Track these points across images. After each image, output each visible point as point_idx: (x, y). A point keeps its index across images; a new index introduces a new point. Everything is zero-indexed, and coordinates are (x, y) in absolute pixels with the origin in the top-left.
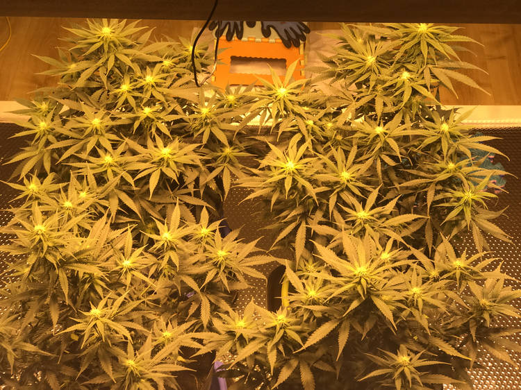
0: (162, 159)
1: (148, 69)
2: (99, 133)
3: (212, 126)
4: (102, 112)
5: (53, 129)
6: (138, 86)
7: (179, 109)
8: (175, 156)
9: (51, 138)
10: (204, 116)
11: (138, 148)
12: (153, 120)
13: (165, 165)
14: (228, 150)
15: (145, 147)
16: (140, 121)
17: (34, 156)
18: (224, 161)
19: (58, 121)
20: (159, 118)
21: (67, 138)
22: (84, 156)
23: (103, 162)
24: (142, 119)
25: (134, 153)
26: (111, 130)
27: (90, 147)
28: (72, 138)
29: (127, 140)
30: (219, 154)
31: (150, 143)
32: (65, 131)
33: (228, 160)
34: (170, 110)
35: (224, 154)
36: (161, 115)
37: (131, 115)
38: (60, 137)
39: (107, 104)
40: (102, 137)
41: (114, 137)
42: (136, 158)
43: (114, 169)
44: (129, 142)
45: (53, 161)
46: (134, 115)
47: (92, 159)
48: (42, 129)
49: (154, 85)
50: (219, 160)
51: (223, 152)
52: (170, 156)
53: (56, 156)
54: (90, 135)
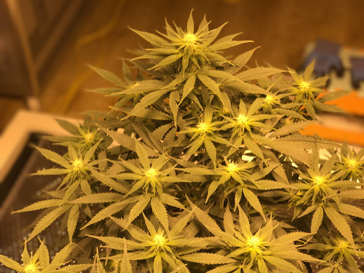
1: (242, 104)
2: (154, 191)
6: (224, 128)
28: (113, 191)
39: (173, 148)
40: (156, 199)
48: (76, 169)
49: (249, 129)
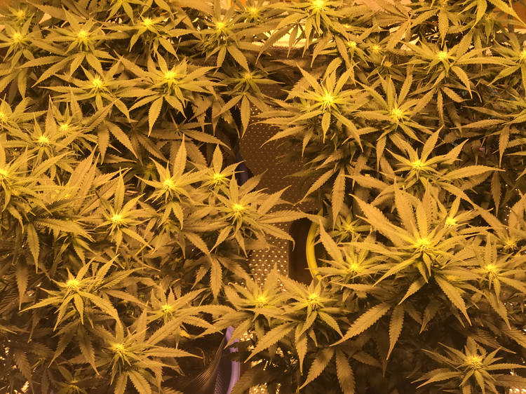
0: (165, 85)
3: (229, 45)
4: (91, 22)
5: (30, 43)
7: (187, 21)
8: (181, 82)
9: (27, 53)
10: (219, 32)
11: (136, 70)
12: (155, 35)
13: (169, 92)
14: (248, 76)
15: (145, 69)
16: (138, 35)
17: (6, 76)
18: (243, 89)
19: (37, 32)
20: (162, 33)
21: (47, 54)
22: (67, 77)
23: (91, 87)
24: (140, 33)
25: (131, 76)
26: (102, 45)
27: (74, 67)
29: (122, 59)
30: (237, 80)
31: (150, 63)
32: (44, 45)
33: (247, 88)
34: (177, 22)
35: (243, 80)
36: (166, 29)
37: (127, 28)
38: (38, 53)
41: (106, 55)
42: (132, 82)
43: (105, 95)
44: (124, 62)
45: (30, 82)
46: (131, 28)
47: (77, 82)
50: (237, 88)
51: (241, 77)
52: (175, 81)
53: (33, 76)
54: (75, 51)
